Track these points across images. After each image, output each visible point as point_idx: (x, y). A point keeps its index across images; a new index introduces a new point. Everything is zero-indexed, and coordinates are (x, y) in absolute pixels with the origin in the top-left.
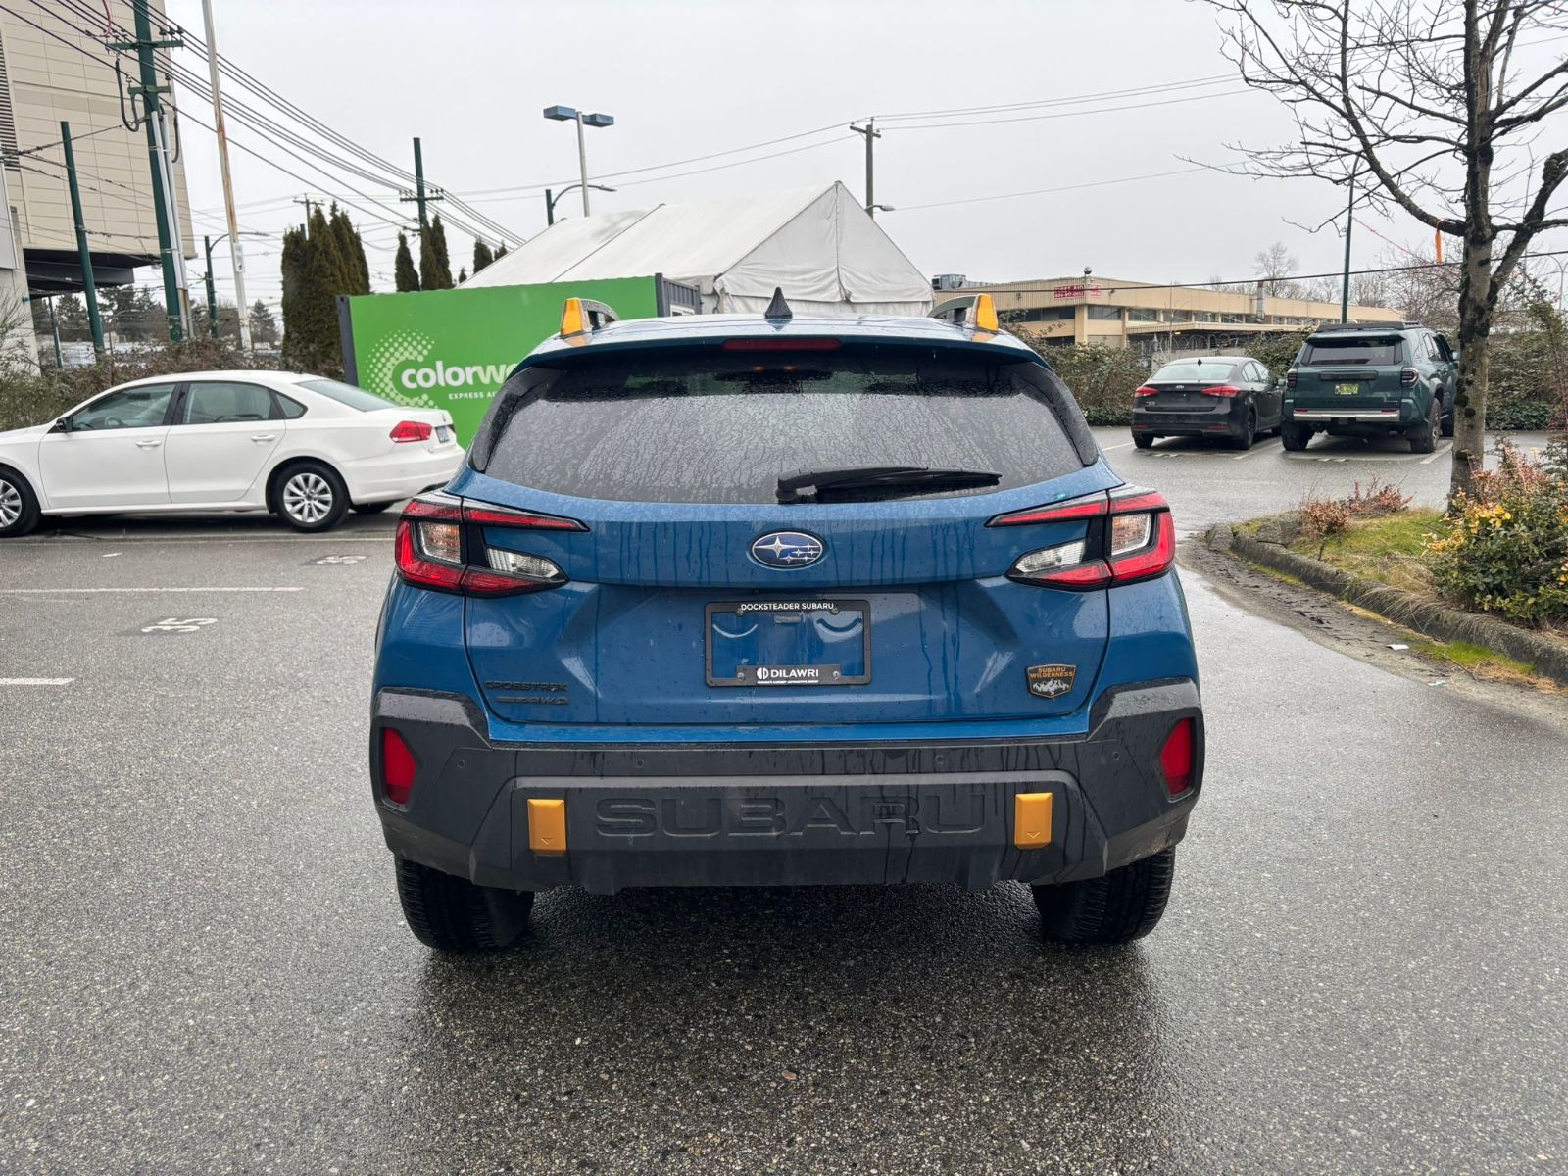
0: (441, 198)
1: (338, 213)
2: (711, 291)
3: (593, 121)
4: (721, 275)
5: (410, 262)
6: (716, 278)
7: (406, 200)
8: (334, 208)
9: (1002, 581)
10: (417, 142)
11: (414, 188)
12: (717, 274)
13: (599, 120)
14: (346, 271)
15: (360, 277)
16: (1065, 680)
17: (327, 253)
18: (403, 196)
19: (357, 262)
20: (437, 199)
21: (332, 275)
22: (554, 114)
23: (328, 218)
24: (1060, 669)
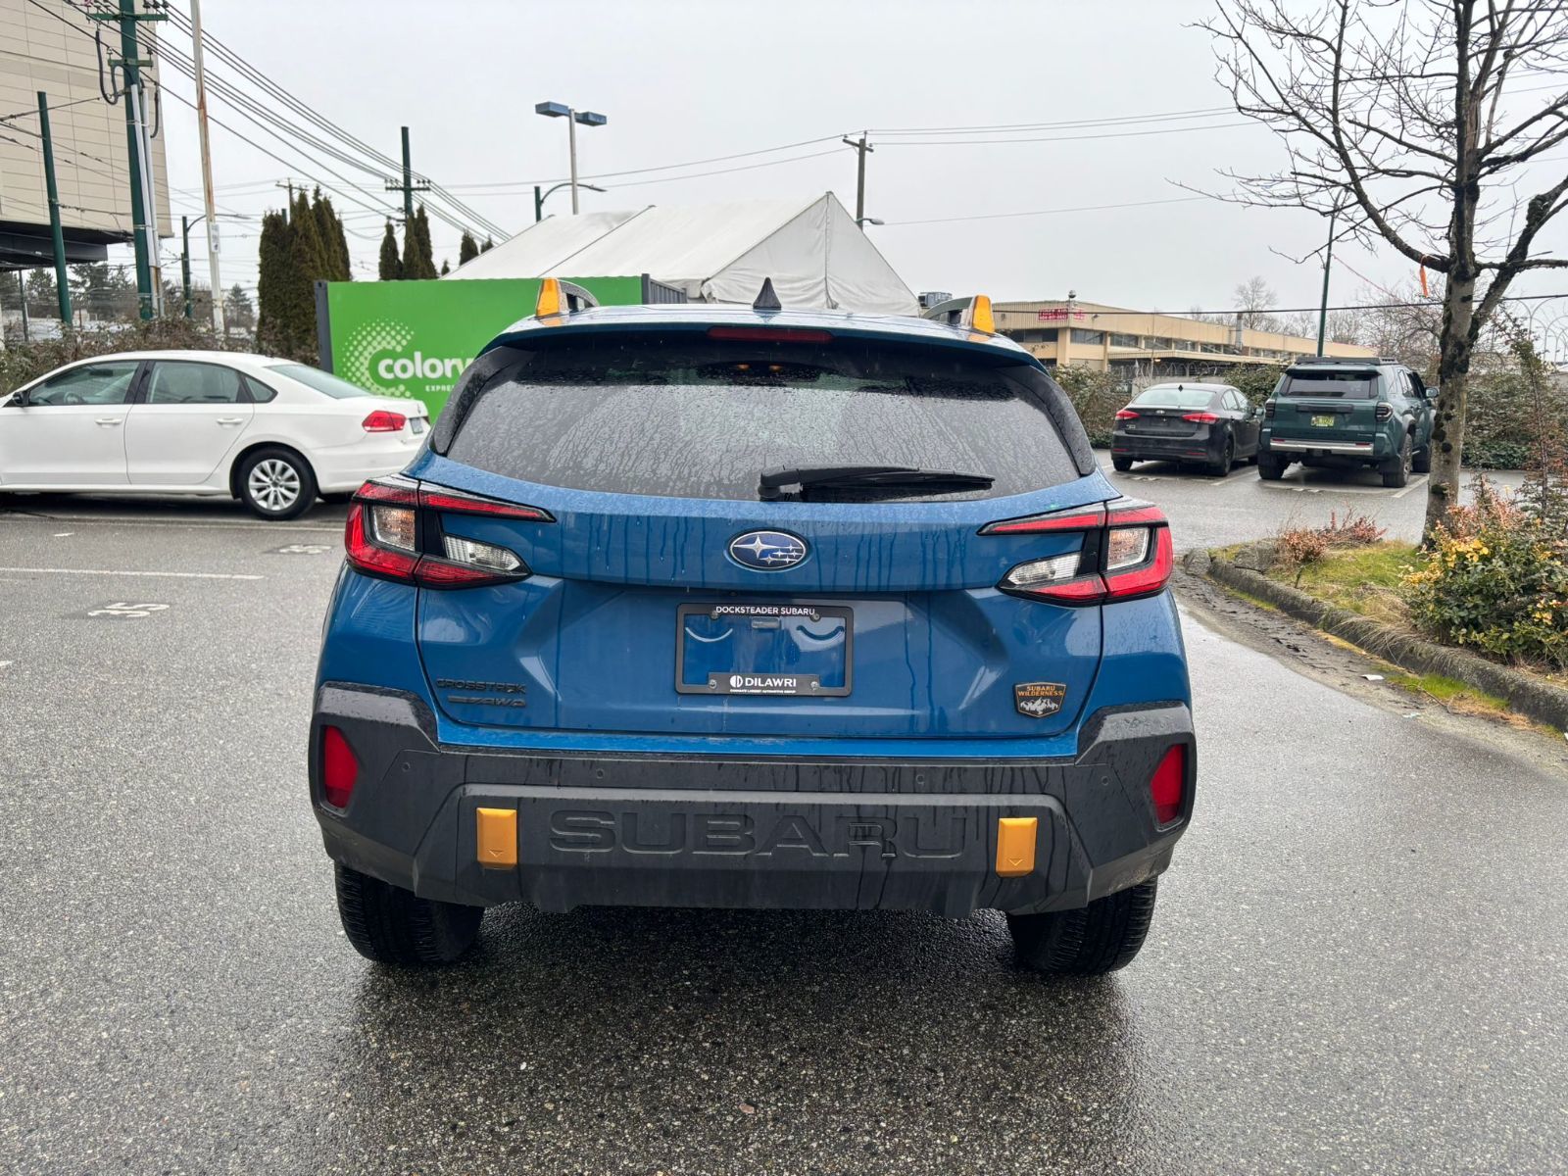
0: (428, 189)
1: (321, 198)
2: (698, 295)
3: (586, 119)
4: (708, 279)
5: (395, 252)
6: (703, 282)
7: (391, 189)
8: (317, 192)
9: (992, 593)
10: (405, 131)
11: (400, 177)
12: (704, 278)
13: (591, 118)
14: (326, 257)
15: (341, 264)
16: (1054, 699)
17: (307, 238)
18: (389, 185)
19: (338, 249)
20: (423, 189)
21: (312, 260)
22: (547, 110)
23: (311, 202)
24: (1049, 688)
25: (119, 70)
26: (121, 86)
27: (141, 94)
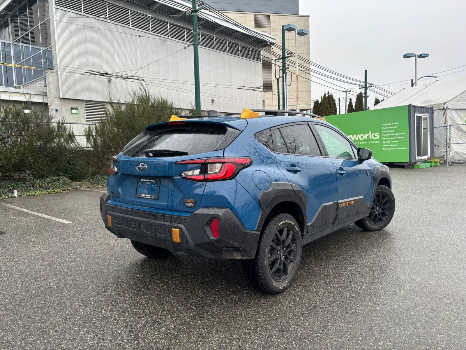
0: (372, 86)
1: (330, 94)
2: (442, 108)
3: (421, 56)
4: (447, 102)
5: (352, 106)
6: (445, 103)
7: (361, 88)
8: (328, 93)
9: (179, 177)
10: (366, 71)
11: (364, 84)
12: (445, 102)
13: (423, 55)
14: (330, 110)
15: (334, 111)
16: (193, 203)
17: (324, 105)
18: (360, 87)
19: (333, 107)
20: (370, 87)
21: (325, 111)
22: (406, 56)
23: (327, 96)
24: (191, 201)
25: (281, 71)
26: (281, 75)
27: (286, 76)
